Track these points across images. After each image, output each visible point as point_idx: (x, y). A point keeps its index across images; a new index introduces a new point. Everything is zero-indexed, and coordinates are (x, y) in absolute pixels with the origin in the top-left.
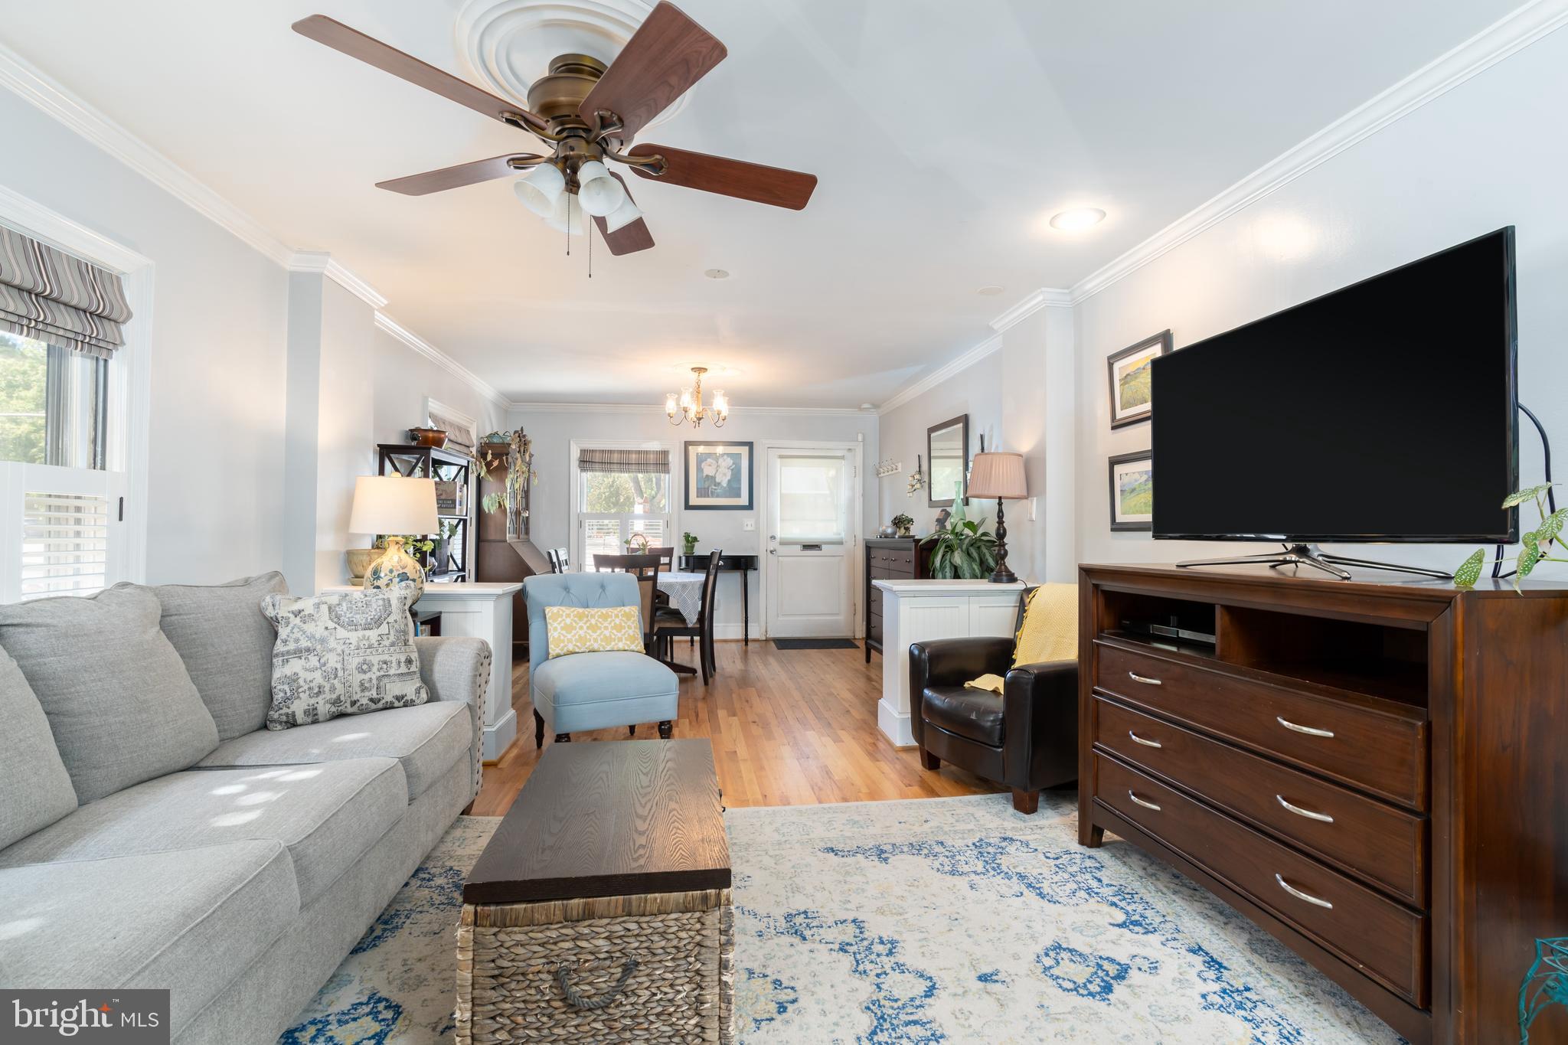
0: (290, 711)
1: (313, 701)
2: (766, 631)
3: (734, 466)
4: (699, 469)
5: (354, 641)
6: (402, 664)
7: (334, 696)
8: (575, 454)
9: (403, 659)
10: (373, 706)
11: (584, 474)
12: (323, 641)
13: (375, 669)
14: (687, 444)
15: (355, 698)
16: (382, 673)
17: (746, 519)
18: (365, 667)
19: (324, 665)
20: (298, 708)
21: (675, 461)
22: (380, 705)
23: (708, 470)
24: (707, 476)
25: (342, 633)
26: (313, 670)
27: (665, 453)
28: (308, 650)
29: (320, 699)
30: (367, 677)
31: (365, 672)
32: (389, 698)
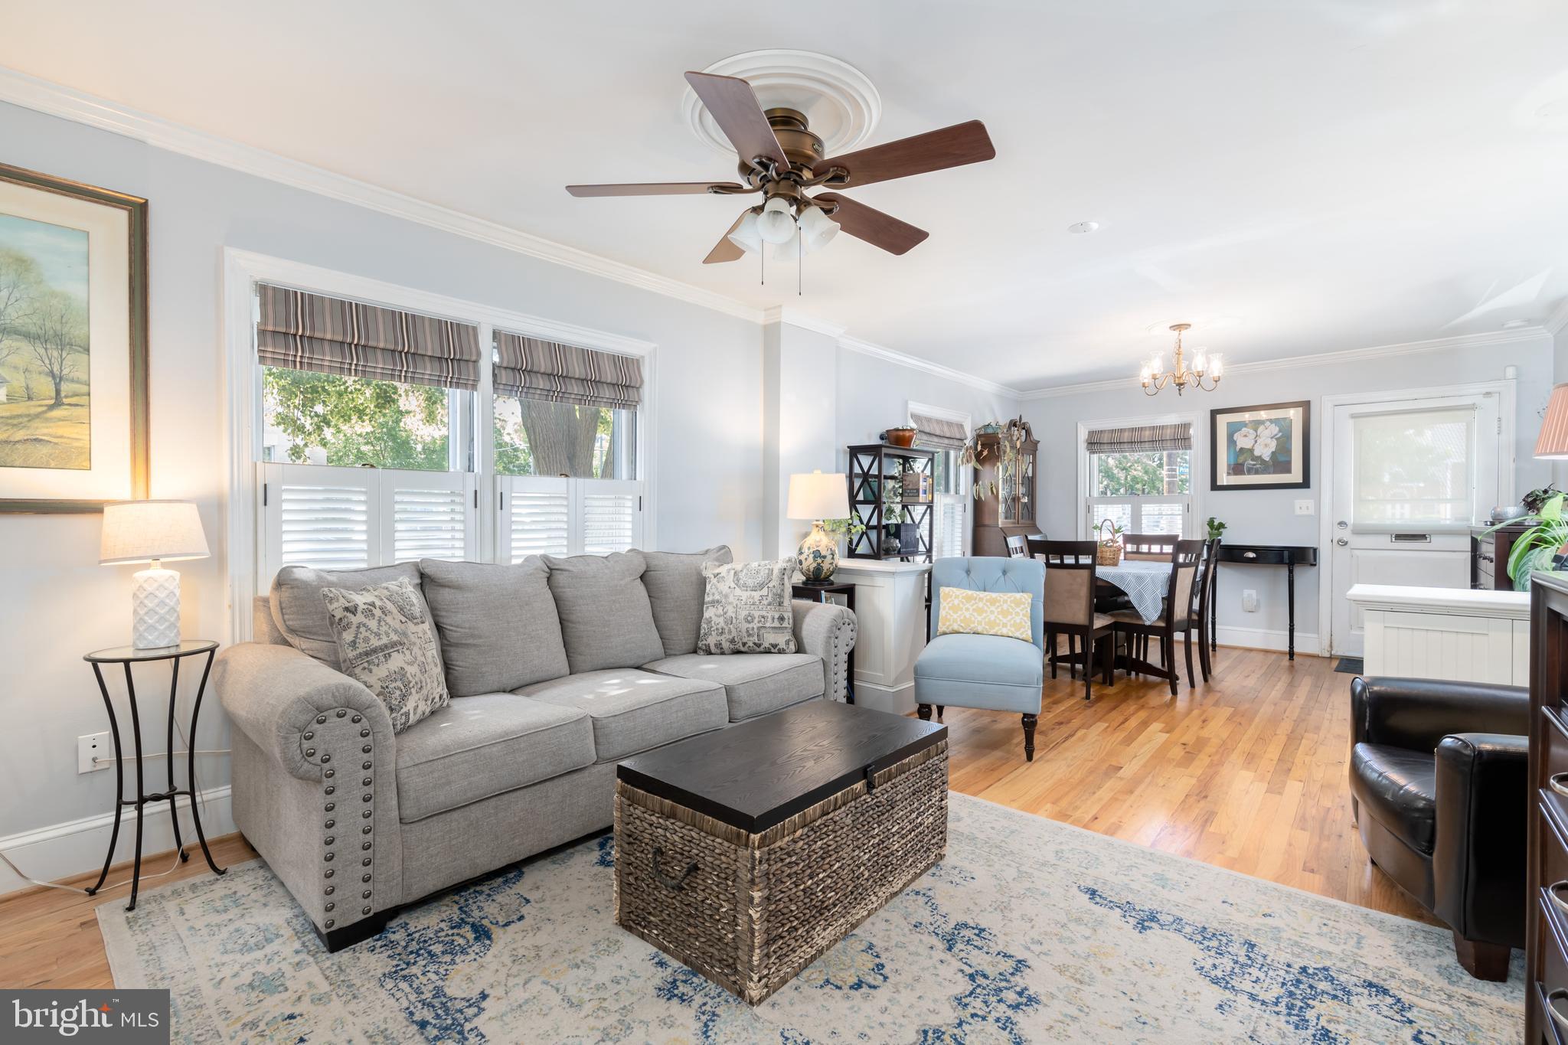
0: (707, 643)
1: (719, 638)
2: (1331, 646)
3: (1280, 434)
4: (1231, 441)
5: (744, 598)
6: (776, 620)
7: (731, 637)
8: (1083, 436)
9: (777, 616)
10: (758, 650)
11: (1095, 457)
12: (726, 596)
13: (756, 621)
14: (1214, 413)
15: (745, 640)
16: (761, 625)
17: (1300, 501)
18: (749, 618)
19: (725, 613)
20: (712, 641)
21: (1199, 435)
22: (761, 649)
23: (1243, 441)
24: (1241, 449)
25: (738, 592)
26: (719, 616)
27: (1186, 426)
28: (718, 601)
29: (722, 637)
30: (751, 626)
31: (749, 622)
32: (766, 644)
